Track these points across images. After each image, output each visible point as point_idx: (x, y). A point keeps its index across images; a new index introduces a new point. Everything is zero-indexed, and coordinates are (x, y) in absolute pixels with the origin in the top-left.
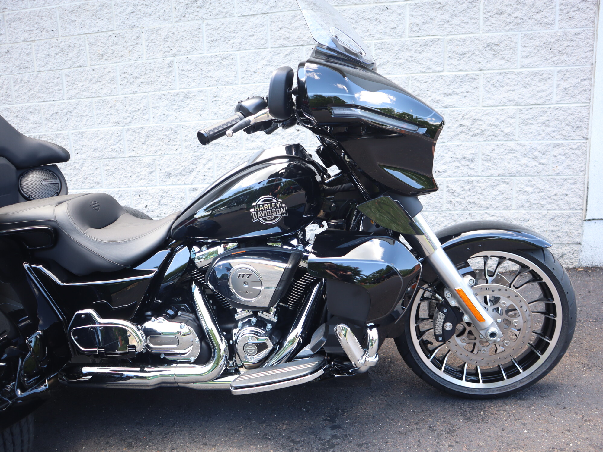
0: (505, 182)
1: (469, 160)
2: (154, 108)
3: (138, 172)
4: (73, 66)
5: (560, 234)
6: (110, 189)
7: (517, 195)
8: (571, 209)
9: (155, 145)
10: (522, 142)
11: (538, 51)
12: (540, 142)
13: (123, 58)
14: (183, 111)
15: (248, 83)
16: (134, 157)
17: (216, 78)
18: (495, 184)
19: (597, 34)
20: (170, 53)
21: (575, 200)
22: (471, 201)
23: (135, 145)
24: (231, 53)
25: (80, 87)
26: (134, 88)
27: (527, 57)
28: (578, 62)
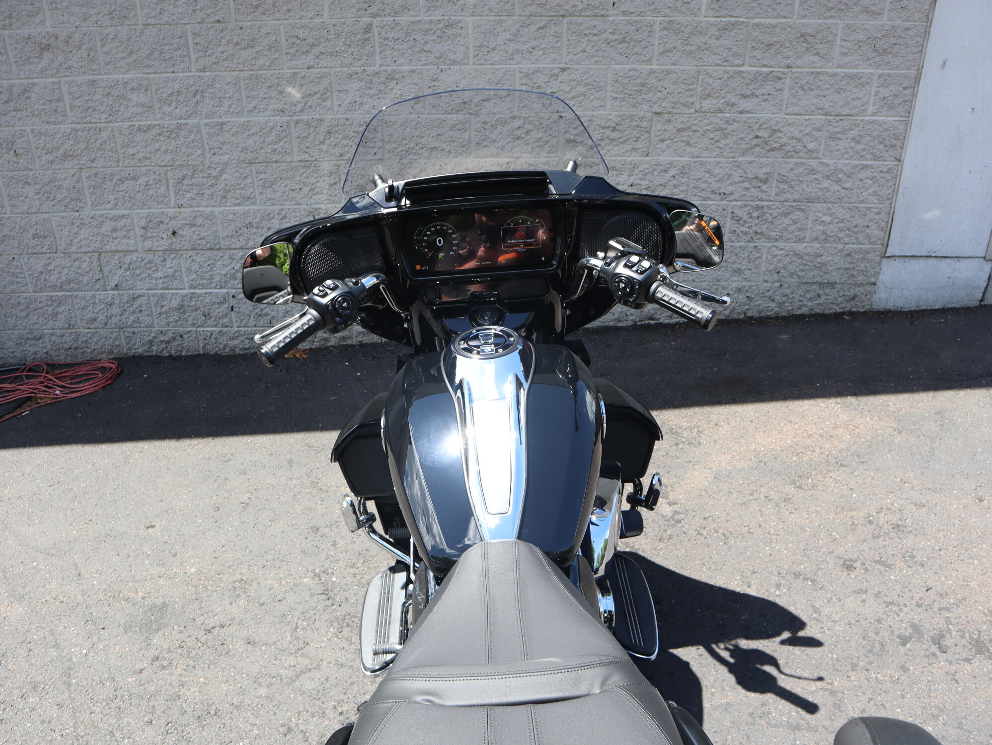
0: (800, 209)
1: (761, 181)
2: (340, 91)
3: (311, 182)
4: (207, 21)
5: (855, 273)
6: (267, 207)
7: (812, 226)
8: (870, 243)
9: (340, 146)
10: (826, 161)
11: (860, 47)
12: (847, 162)
13: (291, 13)
14: (384, 98)
15: (483, 64)
16: (308, 161)
17: (437, 54)
18: (789, 211)
19: (929, 32)
20: (367, 12)
21: (876, 232)
22: (759, 231)
23: (308, 144)
24: (460, 18)
25: (219, 54)
26: (309, 60)
27: (846, 54)
28: (903, 65)
